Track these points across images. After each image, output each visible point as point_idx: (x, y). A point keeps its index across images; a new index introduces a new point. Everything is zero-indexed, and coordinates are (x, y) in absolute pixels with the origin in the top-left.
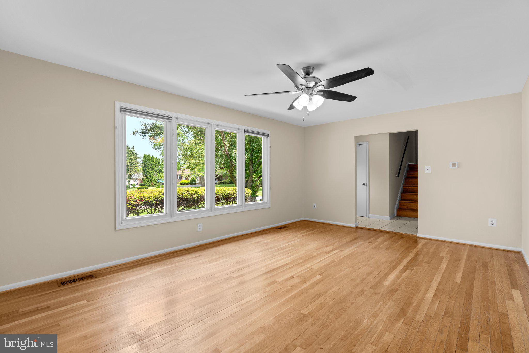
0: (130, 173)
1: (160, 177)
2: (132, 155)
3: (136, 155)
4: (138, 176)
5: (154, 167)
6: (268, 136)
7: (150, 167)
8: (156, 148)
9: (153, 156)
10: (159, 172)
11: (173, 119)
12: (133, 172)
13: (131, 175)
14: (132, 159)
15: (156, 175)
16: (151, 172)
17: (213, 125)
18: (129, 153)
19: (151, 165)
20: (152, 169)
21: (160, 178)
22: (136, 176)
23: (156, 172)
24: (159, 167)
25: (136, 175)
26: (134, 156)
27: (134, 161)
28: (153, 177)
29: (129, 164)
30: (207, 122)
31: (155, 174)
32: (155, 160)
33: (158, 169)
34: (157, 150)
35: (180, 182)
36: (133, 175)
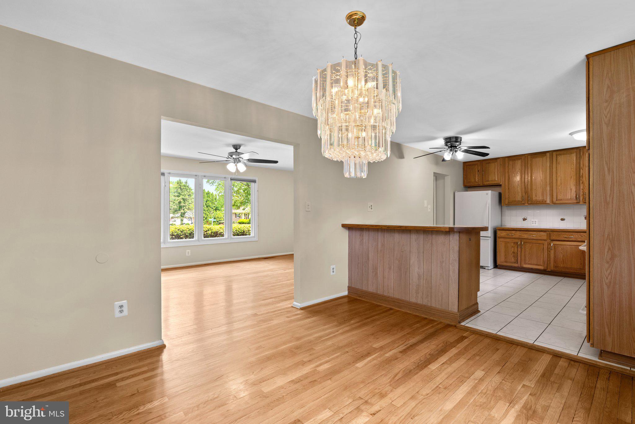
0: (182, 211)
1: (217, 215)
2: (185, 190)
3: (189, 190)
4: (191, 214)
5: (210, 204)
6: (255, 182)
7: (206, 204)
8: (210, 182)
9: (208, 191)
10: (216, 210)
11: (166, 174)
12: (186, 210)
13: (184, 213)
14: (185, 195)
15: (212, 213)
16: (207, 209)
17: (200, 176)
18: (182, 187)
19: (207, 202)
20: (207, 207)
21: (217, 217)
22: (189, 215)
23: (212, 210)
24: (216, 203)
25: (190, 213)
26: (187, 191)
27: (187, 197)
28: (209, 215)
29: (182, 200)
30: (195, 174)
31: (211, 211)
32: (211, 196)
33: (215, 207)
34: (211, 184)
35: (238, 221)
36: (186, 213)
